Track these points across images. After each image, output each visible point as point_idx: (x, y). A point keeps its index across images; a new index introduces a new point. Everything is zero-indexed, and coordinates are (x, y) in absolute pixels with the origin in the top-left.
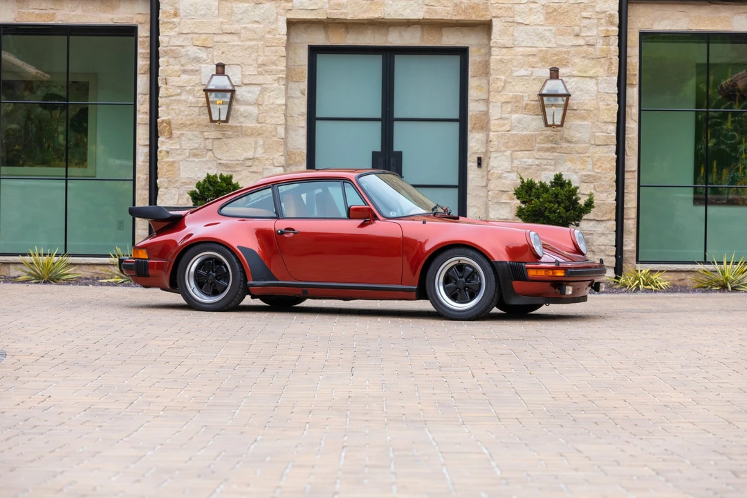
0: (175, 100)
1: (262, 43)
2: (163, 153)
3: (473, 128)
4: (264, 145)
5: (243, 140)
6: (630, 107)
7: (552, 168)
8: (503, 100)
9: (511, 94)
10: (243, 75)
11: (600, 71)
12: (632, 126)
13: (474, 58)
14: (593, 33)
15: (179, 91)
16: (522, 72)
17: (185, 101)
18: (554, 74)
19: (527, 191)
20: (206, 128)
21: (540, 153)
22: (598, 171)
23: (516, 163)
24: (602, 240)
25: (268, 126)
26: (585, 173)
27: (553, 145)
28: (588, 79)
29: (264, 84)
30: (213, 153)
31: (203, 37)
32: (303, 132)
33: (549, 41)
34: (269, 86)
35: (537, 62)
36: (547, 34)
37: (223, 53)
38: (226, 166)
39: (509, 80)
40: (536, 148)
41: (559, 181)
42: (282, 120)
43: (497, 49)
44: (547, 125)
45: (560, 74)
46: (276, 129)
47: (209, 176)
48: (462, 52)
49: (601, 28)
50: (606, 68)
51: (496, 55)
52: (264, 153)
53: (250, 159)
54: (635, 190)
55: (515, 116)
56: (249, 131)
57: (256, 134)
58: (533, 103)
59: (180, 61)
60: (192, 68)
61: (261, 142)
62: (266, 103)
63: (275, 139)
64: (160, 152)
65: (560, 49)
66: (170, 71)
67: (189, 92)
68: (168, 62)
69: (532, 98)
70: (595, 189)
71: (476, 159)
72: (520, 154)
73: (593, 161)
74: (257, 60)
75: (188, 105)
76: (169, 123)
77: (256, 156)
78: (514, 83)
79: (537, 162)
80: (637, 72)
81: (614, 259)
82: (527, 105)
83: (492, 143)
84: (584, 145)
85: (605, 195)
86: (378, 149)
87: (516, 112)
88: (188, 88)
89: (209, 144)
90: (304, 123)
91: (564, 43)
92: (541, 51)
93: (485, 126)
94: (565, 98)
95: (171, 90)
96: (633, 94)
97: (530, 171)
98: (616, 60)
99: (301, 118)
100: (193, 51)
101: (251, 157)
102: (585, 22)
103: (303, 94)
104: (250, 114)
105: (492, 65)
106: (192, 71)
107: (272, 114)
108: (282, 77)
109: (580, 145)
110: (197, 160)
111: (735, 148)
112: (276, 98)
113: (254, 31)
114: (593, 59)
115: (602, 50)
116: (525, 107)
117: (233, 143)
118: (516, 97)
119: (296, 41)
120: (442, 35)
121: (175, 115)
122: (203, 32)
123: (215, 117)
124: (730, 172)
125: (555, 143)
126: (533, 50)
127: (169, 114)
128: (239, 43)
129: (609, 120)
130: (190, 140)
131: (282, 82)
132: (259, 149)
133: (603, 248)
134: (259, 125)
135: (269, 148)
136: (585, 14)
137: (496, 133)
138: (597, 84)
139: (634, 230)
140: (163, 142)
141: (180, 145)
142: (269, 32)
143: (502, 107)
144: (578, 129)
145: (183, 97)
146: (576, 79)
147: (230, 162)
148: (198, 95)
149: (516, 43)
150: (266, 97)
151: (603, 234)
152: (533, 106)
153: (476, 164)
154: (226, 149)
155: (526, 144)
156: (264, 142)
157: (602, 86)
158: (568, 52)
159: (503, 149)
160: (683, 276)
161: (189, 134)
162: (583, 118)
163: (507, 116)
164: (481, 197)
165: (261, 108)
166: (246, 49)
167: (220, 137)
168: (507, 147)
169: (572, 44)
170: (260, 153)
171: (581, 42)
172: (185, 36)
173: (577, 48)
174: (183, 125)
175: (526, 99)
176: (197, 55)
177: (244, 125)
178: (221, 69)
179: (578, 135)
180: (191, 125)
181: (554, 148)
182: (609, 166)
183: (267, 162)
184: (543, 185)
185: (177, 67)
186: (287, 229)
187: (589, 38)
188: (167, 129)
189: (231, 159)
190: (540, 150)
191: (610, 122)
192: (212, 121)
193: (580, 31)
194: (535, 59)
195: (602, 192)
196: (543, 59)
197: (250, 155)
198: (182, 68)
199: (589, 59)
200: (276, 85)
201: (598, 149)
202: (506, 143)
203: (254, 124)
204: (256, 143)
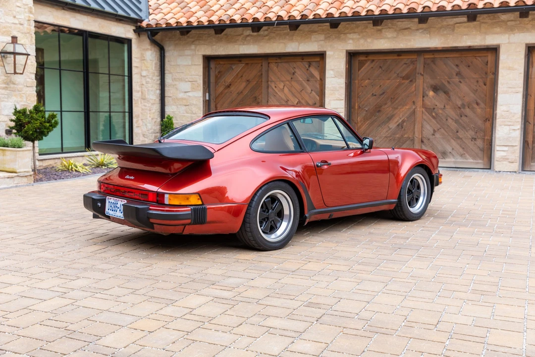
7: (6, 100)
11: (27, 41)
14: (22, 17)
18: (15, 40)
22: (29, 102)
27: (7, 86)
49: (26, 15)
50: (30, 39)
65: (7, 24)
73: (26, 96)
84: (21, 86)
91: (9, 21)
98: (34, 35)
102: (18, 9)
109: (19, 86)
114: (23, 33)
115: (27, 29)
125: (8, 84)
129: (32, 72)
136: (18, 4)
144: (18, 76)
157: (28, 50)
158: (11, 27)
169: (12, 22)
171: (17, 21)
173: (14, 25)
179: (18, 80)
181: (6, 87)
182: (33, 99)
187: (20, 20)
193: (16, 15)
199: (21, 33)
201: (28, 89)
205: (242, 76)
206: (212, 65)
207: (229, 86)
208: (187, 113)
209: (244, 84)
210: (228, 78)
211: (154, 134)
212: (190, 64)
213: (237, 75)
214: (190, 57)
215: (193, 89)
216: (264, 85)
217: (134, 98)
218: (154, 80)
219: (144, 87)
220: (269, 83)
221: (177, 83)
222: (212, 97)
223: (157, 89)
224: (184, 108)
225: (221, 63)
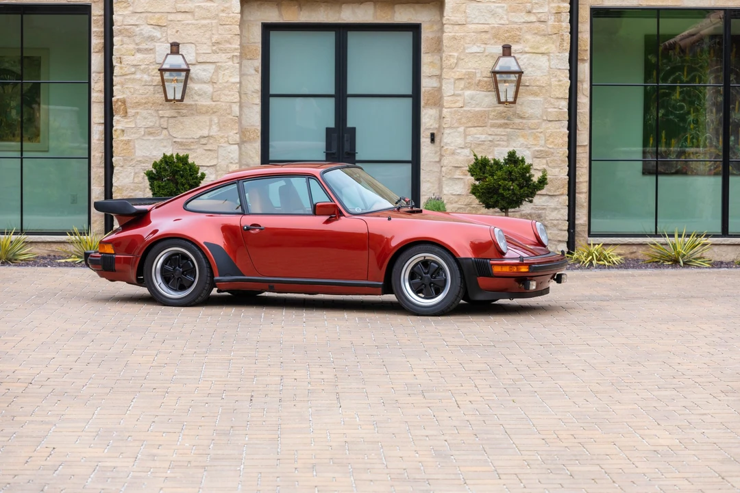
0: (130, 79)
1: (216, 21)
2: (119, 132)
3: (426, 104)
4: (218, 123)
5: (198, 118)
6: (582, 82)
7: (504, 143)
8: (456, 77)
9: (464, 71)
10: (197, 54)
11: (552, 48)
12: (583, 101)
13: (426, 35)
14: (545, 10)
15: (133, 70)
16: (475, 49)
17: (139, 80)
18: (507, 51)
19: (481, 168)
20: (161, 106)
21: (493, 129)
22: (551, 146)
23: (469, 139)
24: (554, 215)
25: (223, 104)
26: (537, 148)
27: (506, 121)
28: (540, 55)
29: (218, 62)
30: (168, 131)
31: (157, 16)
32: (258, 109)
33: (501, 18)
34: (224, 64)
35: (489, 39)
36: (500, 11)
37: (177, 31)
38: (182, 144)
39: (462, 57)
40: (489, 125)
41: (512, 158)
42: (236, 98)
43: (450, 26)
44: (500, 102)
45: (512, 50)
46: (231, 107)
47: (165, 156)
48: (415, 29)
49: (553, 5)
50: (558, 44)
51: (449, 32)
52: (219, 131)
53: (205, 137)
54: (587, 165)
55: (468, 93)
56: (204, 109)
57: (211, 112)
58: (485, 79)
59: (134, 41)
60: (147, 47)
61: (216, 120)
62: (220, 82)
63: (230, 117)
64: (115, 131)
65: (512, 26)
66: (124, 50)
67: (143, 71)
68: (122, 41)
69: (484, 74)
70: (547, 164)
71: (429, 134)
72: (473, 130)
73: (545, 136)
74: (211, 38)
75: (143, 84)
76: (124, 102)
77: (211, 134)
78: (466, 60)
79: (490, 138)
80: (588, 48)
81: (566, 233)
82: (480, 81)
83: (445, 120)
84: (536, 121)
85: (557, 170)
86: (332, 125)
87: (468, 88)
88: (142, 67)
89: (164, 123)
90: (258, 100)
91: (516, 20)
92: (494, 28)
93: (438, 102)
94: (517, 75)
95: (126, 69)
96: (584, 69)
97: (483, 147)
98: (567, 37)
99: (255, 95)
100: (147, 30)
101: (205, 135)
103: (257, 71)
104: (205, 93)
105: (445, 42)
106: (146, 49)
107: (227, 92)
108: (236, 56)
109: (532, 121)
110: (152, 138)
111: (683, 118)
112: (230, 76)
113: (208, 10)
114: (545, 35)
115: (554, 27)
116: (478, 84)
117: (187, 121)
118: (469, 74)
119: (249, 18)
120: (395, 12)
121: (129, 94)
122: (157, 10)
123: (170, 97)
124: (678, 142)
125: (508, 119)
126: (486, 27)
127: (123, 93)
128: (193, 22)
129: (561, 96)
130: (145, 118)
131: (236, 60)
132: (214, 127)
133: (555, 222)
134: (214, 103)
135: (224, 126)
137: (449, 110)
138: (549, 60)
139: (586, 204)
140: (118, 120)
141: (136, 123)
142: (223, 11)
143: (455, 83)
144: (530, 105)
145: (138, 76)
146: (528, 55)
147: (185, 140)
148: (153, 73)
149: (469, 20)
150: (220, 75)
151: (556, 209)
152: (486, 82)
153: (429, 140)
154: (181, 127)
155: (479, 120)
156: (219, 120)
157: (554, 63)
158: (521, 29)
159: (456, 125)
160: (634, 249)
161: (144, 113)
162: (535, 94)
163: (460, 92)
164: (434, 172)
165: (215, 86)
166: (200, 28)
167: (176, 115)
168: (460, 124)
169: (524, 20)
170: (214, 131)
171: (533, 18)
172: (139, 15)
173: (529, 25)
174: (138, 104)
175: (478, 75)
176: (151, 34)
177: (199, 103)
178: (175, 48)
179: (531, 111)
180: (145, 103)
181: (506, 124)
182: (561, 141)
183: (222, 140)
184: (496, 163)
185: (132, 46)
186: (252, 225)
187: (539, 15)
188: (123, 107)
189: (186, 137)
190: (493, 126)
191: (562, 98)
192: (167, 100)
193: (532, 8)
194: (487, 36)
195: (554, 167)
196: (496, 36)
197: (205, 133)
198: (137, 47)
199: (541, 35)
200: (230, 63)
201: (550, 124)
202: (459, 119)
203: (208, 103)
204: (211, 121)
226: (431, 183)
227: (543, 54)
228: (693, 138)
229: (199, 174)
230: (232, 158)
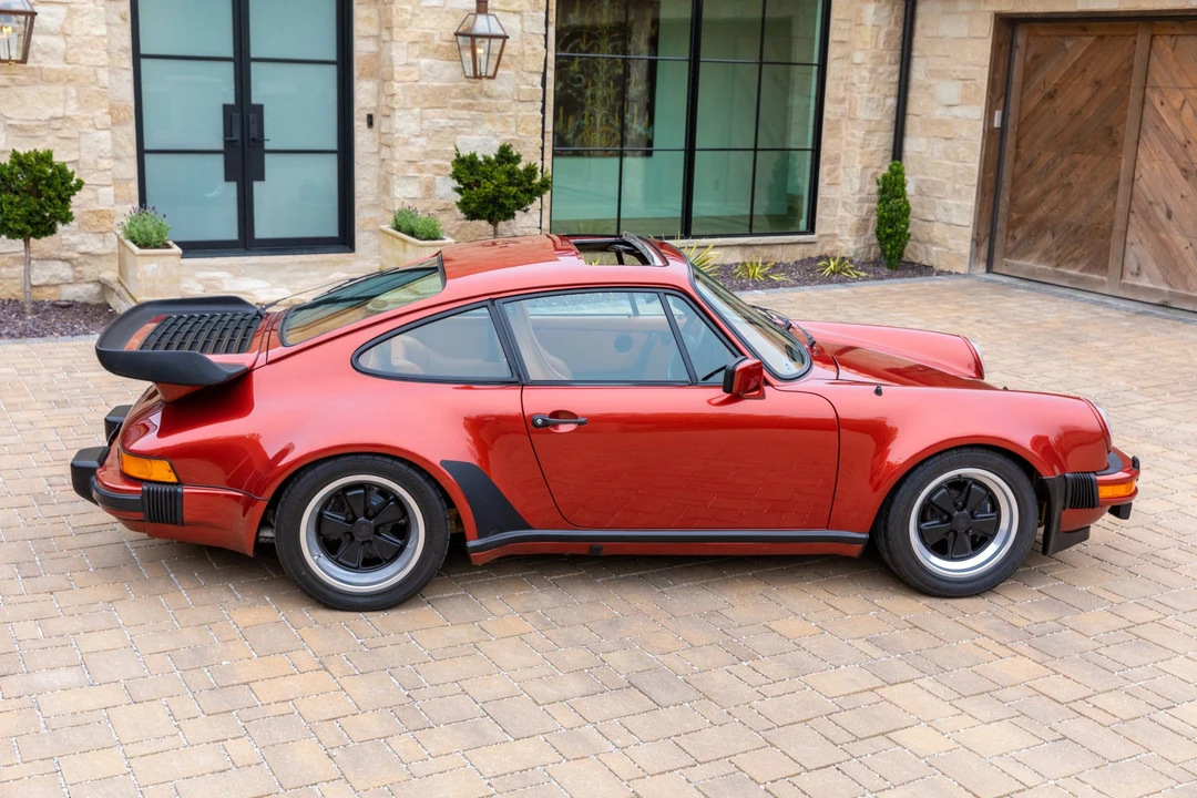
3: (361, 75)
4: (78, 96)
5: (44, 89)
8: (410, 40)
9: (419, 31)
11: (525, 5)
18: (483, 6)
21: (455, 112)
22: (523, 134)
23: (426, 124)
24: (525, 221)
25: (84, 68)
27: (470, 101)
28: (512, 14)
29: (72, 3)
32: (129, 75)
34: (81, 7)
38: (20, 128)
39: (417, 12)
40: (450, 105)
41: (508, 155)
42: (104, 59)
44: (477, 76)
45: (489, 5)
46: (96, 74)
50: (533, 1)
52: (79, 109)
53: (57, 118)
55: (424, 62)
56: (54, 76)
57: (65, 80)
58: (446, 44)
61: (73, 92)
62: (78, 33)
63: (95, 88)
69: (446, 38)
71: (365, 116)
72: (431, 112)
73: (516, 121)
77: (68, 114)
78: (422, 16)
79: (452, 123)
82: (439, 46)
83: (396, 98)
84: (507, 101)
86: (231, 100)
87: (423, 55)
90: (128, 63)
93: (384, 78)
94: (503, 41)
97: (443, 135)
99: (125, 56)
101: (59, 116)
103: (124, 19)
104: (54, 50)
107: (89, 50)
109: (502, 101)
111: (581, 93)
112: (92, 26)
116: (436, 50)
117: (30, 93)
118: (425, 36)
124: (576, 119)
125: (473, 98)
129: (535, 69)
131: (100, 1)
132: (71, 103)
133: (526, 230)
134: (69, 67)
135: (87, 102)
137: (401, 84)
138: (522, 21)
143: (408, 48)
147: (25, 123)
150: (76, 23)
152: (446, 48)
153: (365, 124)
154: (19, 103)
155: (438, 99)
156: (78, 91)
157: (528, 24)
159: (410, 105)
162: (504, 66)
163: (414, 60)
164: (372, 166)
165: (69, 40)
167: (8, 83)
168: (415, 103)
170: (72, 109)
175: (437, 38)
177: (45, 66)
179: (500, 88)
181: (471, 104)
182: (534, 128)
183: (84, 123)
189: (28, 117)
190: (455, 107)
191: (536, 72)
197: (59, 111)
200: (91, 5)
201: (521, 106)
202: (415, 97)
203: (59, 65)
204: (66, 93)
205: (1085, 70)
206: (1020, 39)
207: (1051, 96)
208: (948, 158)
209: (1086, 93)
210: (1053, 73)
211: (866, 205)
212: (965, 35)
213: (1074, 66)
214: (965, 18)
215: (966, 100)
216: (1134, 97)
217: (826, 115)
218: (881, 74)
219: (855, 90)
220: (1148, 90)
221: (934, 81)
222: (1011, 121)
223: (886, 96)
224: (942, 145)
225: (1042, 33)
226: (369, 181)
227: (515, 12)
228: (590, 115)
229: (74, 182)
230: (102, 150)
